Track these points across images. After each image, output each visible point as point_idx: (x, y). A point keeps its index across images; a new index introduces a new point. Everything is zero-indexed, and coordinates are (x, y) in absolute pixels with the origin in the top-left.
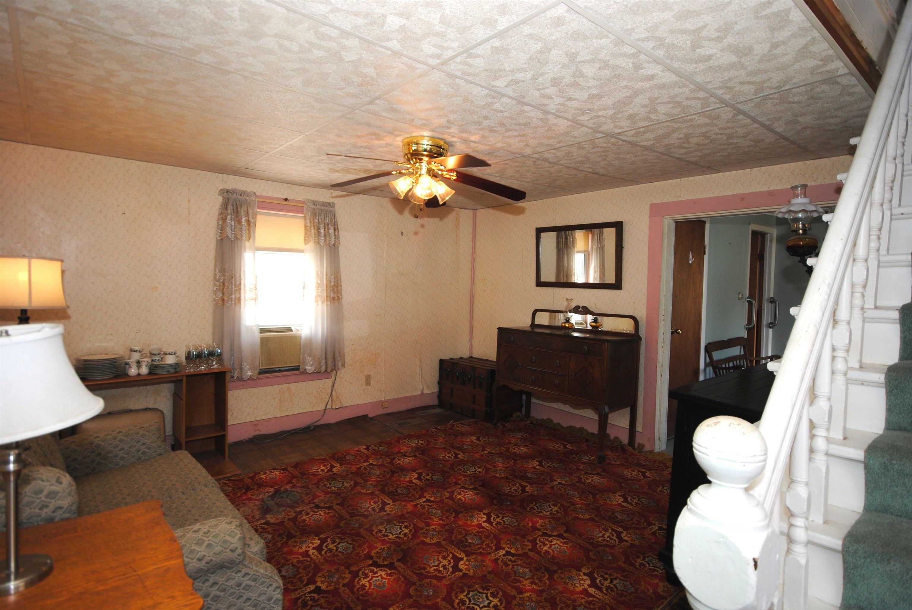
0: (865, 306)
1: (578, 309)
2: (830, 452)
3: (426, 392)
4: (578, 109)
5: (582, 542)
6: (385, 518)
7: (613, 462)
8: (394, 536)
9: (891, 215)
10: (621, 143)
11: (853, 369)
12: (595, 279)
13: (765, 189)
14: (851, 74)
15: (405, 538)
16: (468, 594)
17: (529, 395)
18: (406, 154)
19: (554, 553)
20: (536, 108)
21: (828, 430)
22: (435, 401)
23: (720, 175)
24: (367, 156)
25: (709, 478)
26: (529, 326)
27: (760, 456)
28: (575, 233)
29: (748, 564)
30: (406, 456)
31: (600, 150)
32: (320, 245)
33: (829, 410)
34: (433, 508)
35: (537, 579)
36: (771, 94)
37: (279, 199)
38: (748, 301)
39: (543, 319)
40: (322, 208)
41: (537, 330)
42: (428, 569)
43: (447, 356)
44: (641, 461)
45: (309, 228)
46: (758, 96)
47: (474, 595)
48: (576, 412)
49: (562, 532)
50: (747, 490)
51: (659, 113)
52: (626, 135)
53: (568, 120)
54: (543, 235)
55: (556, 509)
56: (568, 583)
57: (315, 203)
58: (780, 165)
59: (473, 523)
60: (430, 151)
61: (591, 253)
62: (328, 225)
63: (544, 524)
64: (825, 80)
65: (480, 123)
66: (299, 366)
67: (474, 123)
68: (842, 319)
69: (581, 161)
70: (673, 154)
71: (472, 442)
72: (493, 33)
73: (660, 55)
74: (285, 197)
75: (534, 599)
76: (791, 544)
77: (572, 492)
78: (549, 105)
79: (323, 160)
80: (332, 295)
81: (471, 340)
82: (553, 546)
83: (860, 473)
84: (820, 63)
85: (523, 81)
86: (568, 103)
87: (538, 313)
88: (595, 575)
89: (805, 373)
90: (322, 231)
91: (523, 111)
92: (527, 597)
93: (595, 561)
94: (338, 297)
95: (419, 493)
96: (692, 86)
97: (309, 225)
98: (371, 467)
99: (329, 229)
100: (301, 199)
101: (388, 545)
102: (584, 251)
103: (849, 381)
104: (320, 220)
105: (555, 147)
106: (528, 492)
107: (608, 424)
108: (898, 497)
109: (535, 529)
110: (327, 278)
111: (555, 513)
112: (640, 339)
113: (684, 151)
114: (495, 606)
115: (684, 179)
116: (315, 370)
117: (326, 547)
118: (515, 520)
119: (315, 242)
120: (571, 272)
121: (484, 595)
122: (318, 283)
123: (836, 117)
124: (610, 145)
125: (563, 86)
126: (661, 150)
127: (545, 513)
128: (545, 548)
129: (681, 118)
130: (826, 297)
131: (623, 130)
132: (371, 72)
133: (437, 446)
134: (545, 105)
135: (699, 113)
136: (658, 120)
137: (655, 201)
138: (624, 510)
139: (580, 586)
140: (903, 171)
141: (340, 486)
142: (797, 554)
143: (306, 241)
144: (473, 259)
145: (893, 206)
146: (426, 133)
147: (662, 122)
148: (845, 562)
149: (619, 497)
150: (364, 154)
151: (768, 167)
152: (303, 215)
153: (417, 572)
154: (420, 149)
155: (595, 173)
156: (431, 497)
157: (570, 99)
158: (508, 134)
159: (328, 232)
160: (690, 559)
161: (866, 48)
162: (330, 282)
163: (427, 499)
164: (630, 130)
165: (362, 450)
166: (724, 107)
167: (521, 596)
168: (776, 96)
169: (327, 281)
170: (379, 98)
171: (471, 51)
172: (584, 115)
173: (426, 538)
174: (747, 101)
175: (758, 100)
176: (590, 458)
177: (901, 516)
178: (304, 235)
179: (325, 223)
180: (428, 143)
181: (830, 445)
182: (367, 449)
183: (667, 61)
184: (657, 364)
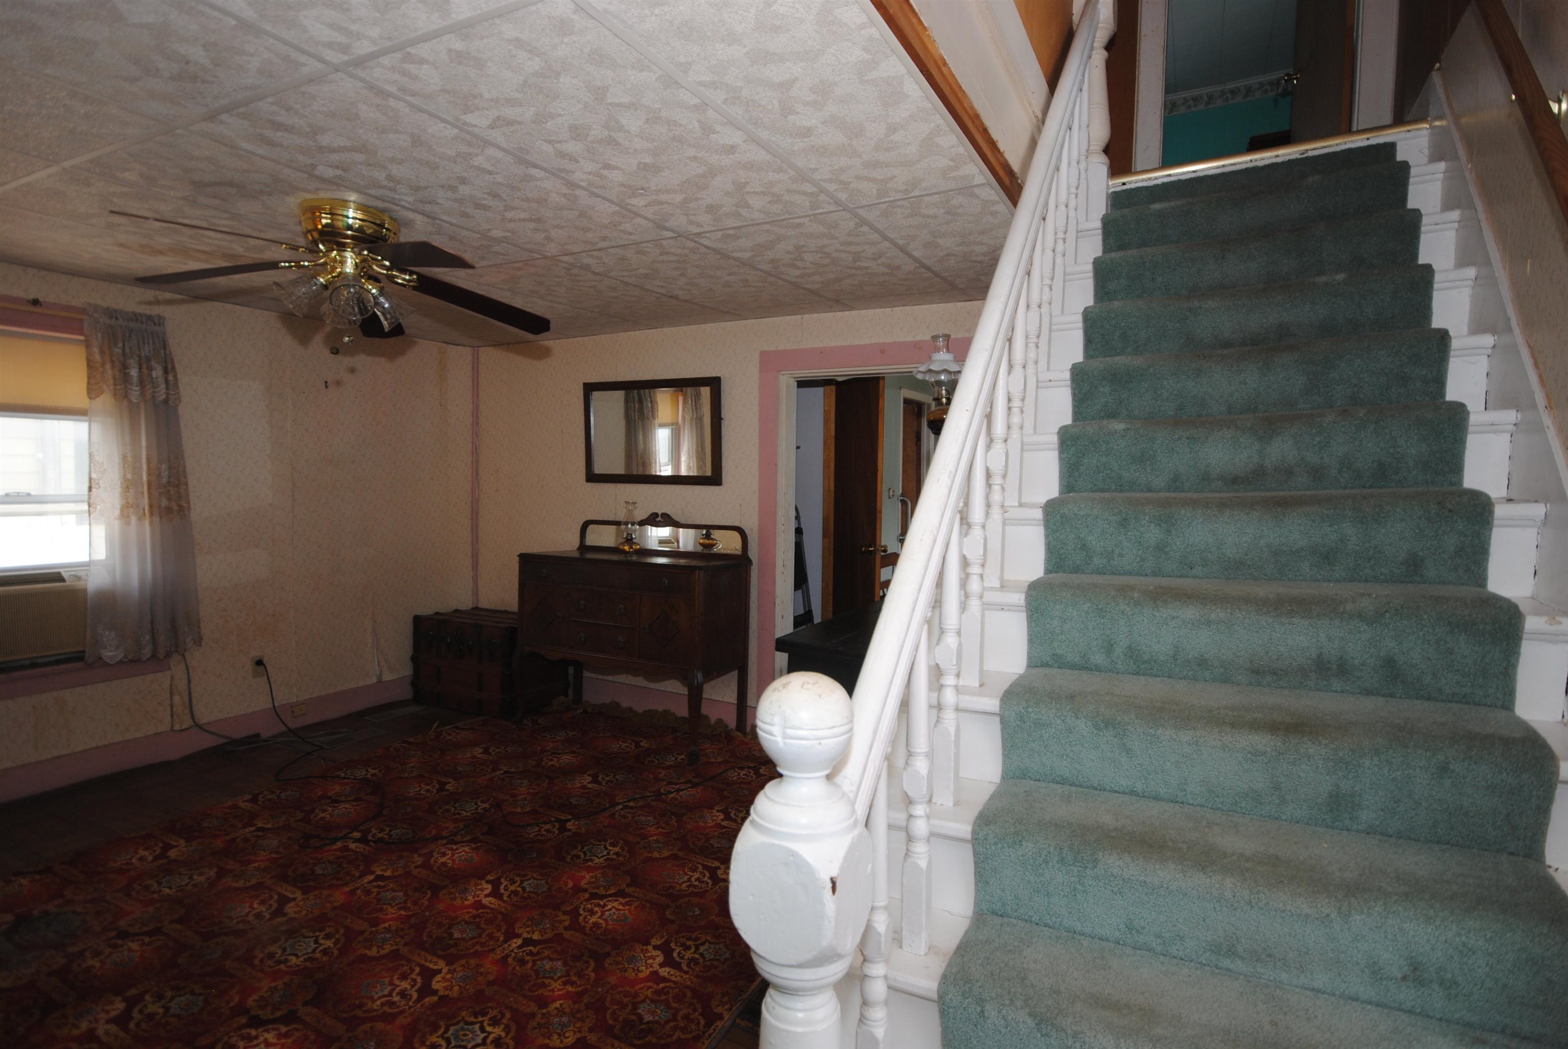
0: (1006, 504)
1: (654, 519)
2: (962, 705)
3: (388, 677)
4: (624, 186)
5: (656, 896)
6: (284, 928)
7: (712, 760)
8: (302, 959)
9: (1038, 381)
10: (703, 250)
11: (992, 589)
12: (689, 468)
13: (910, 338)
14: (988, 184)
15: (325, 959)
16: (446, 1031)
17: (579, 666)
18: (309, 231)
19: (607, 924)
20: (553, 174)
21: (958, 675)
22: (406, 693)
23: (854, 313)
24: (224, 226)
25: (780, 770)
26: (576, 548)
27: (840, 726)
28: (655, 393)
29: (824, 888)
30: (338, 801)
31: (672, 258)
32: (130, 401)
33: (957, 649)
34: (388, 890)
35: (575, 975)
36: (899, 200)
37: (17, 300)
38: (902, 501)
39: (603, 537)
40: (132, 324)
41: (590, 556)
42: (370, 1005)
43: (427, 608)
44: (754, 753)
45: (98, 365)
46: (883, 200)
47: (457, 1031)
48: (652, 685)
49: (624, 886)
50: (829, 777)
51: (752, 208)
52: (709, 238)
53: (611, 202)
54: (596, 395)
55: (617, 849)
56: (626, 969)
57: (111, 313)
58: (927, 306)
59: (466, 903)
60: (360, 230)
61: (682, 427)
62: (148, 360)
63: (593, 880)
64: (961, 189)
65: (453, 189)
66: (84, 652)
67: (443, 187)
68: (977, 521)
69: (647, 274)
70: (783, 277)
71: (475, 757)
72: (445, 23)
73: (737, 114)
74: (31, 296)
75: (567, 1010)
76: (910, 843)
77: (644, 818)
78: (573, 172)
79: (119, 225)
80: (165, 503)
81: (475, 578)
82: (607, 913)
83: (994, 729)
84: (951, 163)
85: (520, 123)
86: (605, 172)
87: (591, 528)
88: (673, 945)
89: (917, 599)
90: (134, 372)
91: (530, 176)
92: (556, 1009)
93: (673, 922)
94: (180, 506)
95: (362, 868)
96: (792, 173)
97: (97, 357)
98: (260, 834)
99: (150, 369)
100: (77, 303)
101: (286, 979)
102: (672, 424)
103: (987, 607)
104: (127, 350)
105: (598, 247)
106: (570, 830)
107: (703, 701)
108: (1036, 754)
109: (578, 889)
110: (149, 469)
111: (614, 857)
112: (750, 562)
113: (798, 272)
114: (497, 1042)
115: (806, 316)
116: (125, 657)
117: (141, 1012)
118: (543, 882)
119: (115, 395)
120: (649, 459)
121: (477, 1026)
122: (125, 479)
123: (982, 244)
124: (687, 251)
125: (592, 142)
126: (766, 267)
127: (597, 860)
128: (593, 919)
129: (783, 220)
130: (946, 491)
131: (702, 230)
132: (198, 54)
133: (406, 775)
134: (568, 172)
135: (810, 216)
136: (752, 220)
137: (766, 348)
138: (723, 833)
139: (647, 968)
140: (1051, 324)
141: (183, 883)
142: (916, 856)
143: (93, 391)
144: (476, 434)
145: (1039, 370)
146: (353, 197)
147: (759, 224)
148: (975, 854)
149: (717, 814)
150: (216, 221)
151: (913, 307)
152: (82, 338)
153: (345, 1015)
154: (340, 224)
155: (671, 297)
156: (385, 871)
157: (607, 166)
158: (509, 215)
159: (150, 375)
160: (751, 897)
161: (1004, 152)
162: (159, 476)
163: (377, 876)
164: (713, 231)
165: (241, 805)
166: (842, 211)
167: (544, 1011)
168: (906, 203)
169: (149, 474)
170: (227, 110)
171: (408, 49)
172: (636, 197)
173: (370, 948)
174: (870, 205)
175: (885, 206)
176: (676, 759)
177: (1039, 780)
178: (85, 380)
179: (140, 356)
180: (355, 215)
181: (960, 696)
182: (254, 800)
183: (749, 126)
184: (774, 600)
